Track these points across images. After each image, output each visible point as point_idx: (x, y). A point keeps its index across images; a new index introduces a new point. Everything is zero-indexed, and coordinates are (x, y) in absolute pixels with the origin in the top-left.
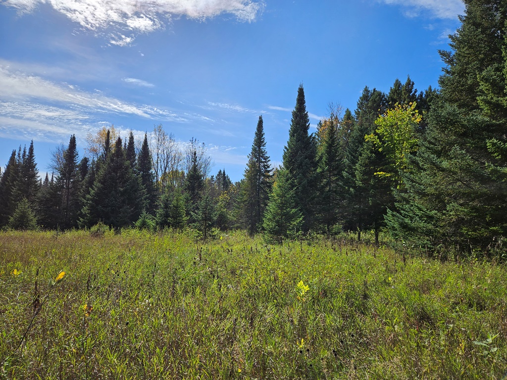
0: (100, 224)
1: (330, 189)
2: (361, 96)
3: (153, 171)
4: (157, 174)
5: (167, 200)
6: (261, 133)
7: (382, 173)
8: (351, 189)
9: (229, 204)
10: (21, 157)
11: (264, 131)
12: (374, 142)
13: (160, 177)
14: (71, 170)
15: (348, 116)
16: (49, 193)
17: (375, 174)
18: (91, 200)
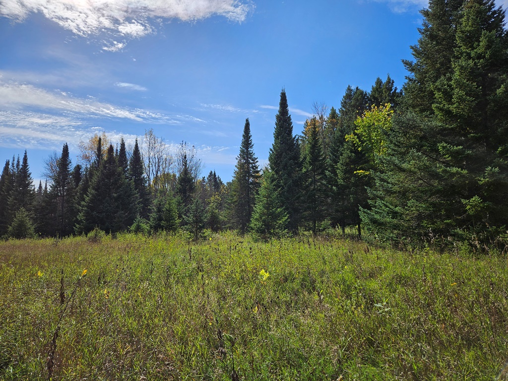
0: (97, 230)
1: (314, 187)
2: (345, 95)
3: (145, 175)
4: (149, 178)
5: (160, 205)
6: (248, 135)
7: (361, 171)
8: (334, 188)
9: (221, 204)
10: (15, 167)
11: (251, 133)
12: (354, 141)
13: (152, 180)
14: (65, 178)
15: (333, 114)
16: (44, 201)
17: (355, 172)
18: (86, 206)
